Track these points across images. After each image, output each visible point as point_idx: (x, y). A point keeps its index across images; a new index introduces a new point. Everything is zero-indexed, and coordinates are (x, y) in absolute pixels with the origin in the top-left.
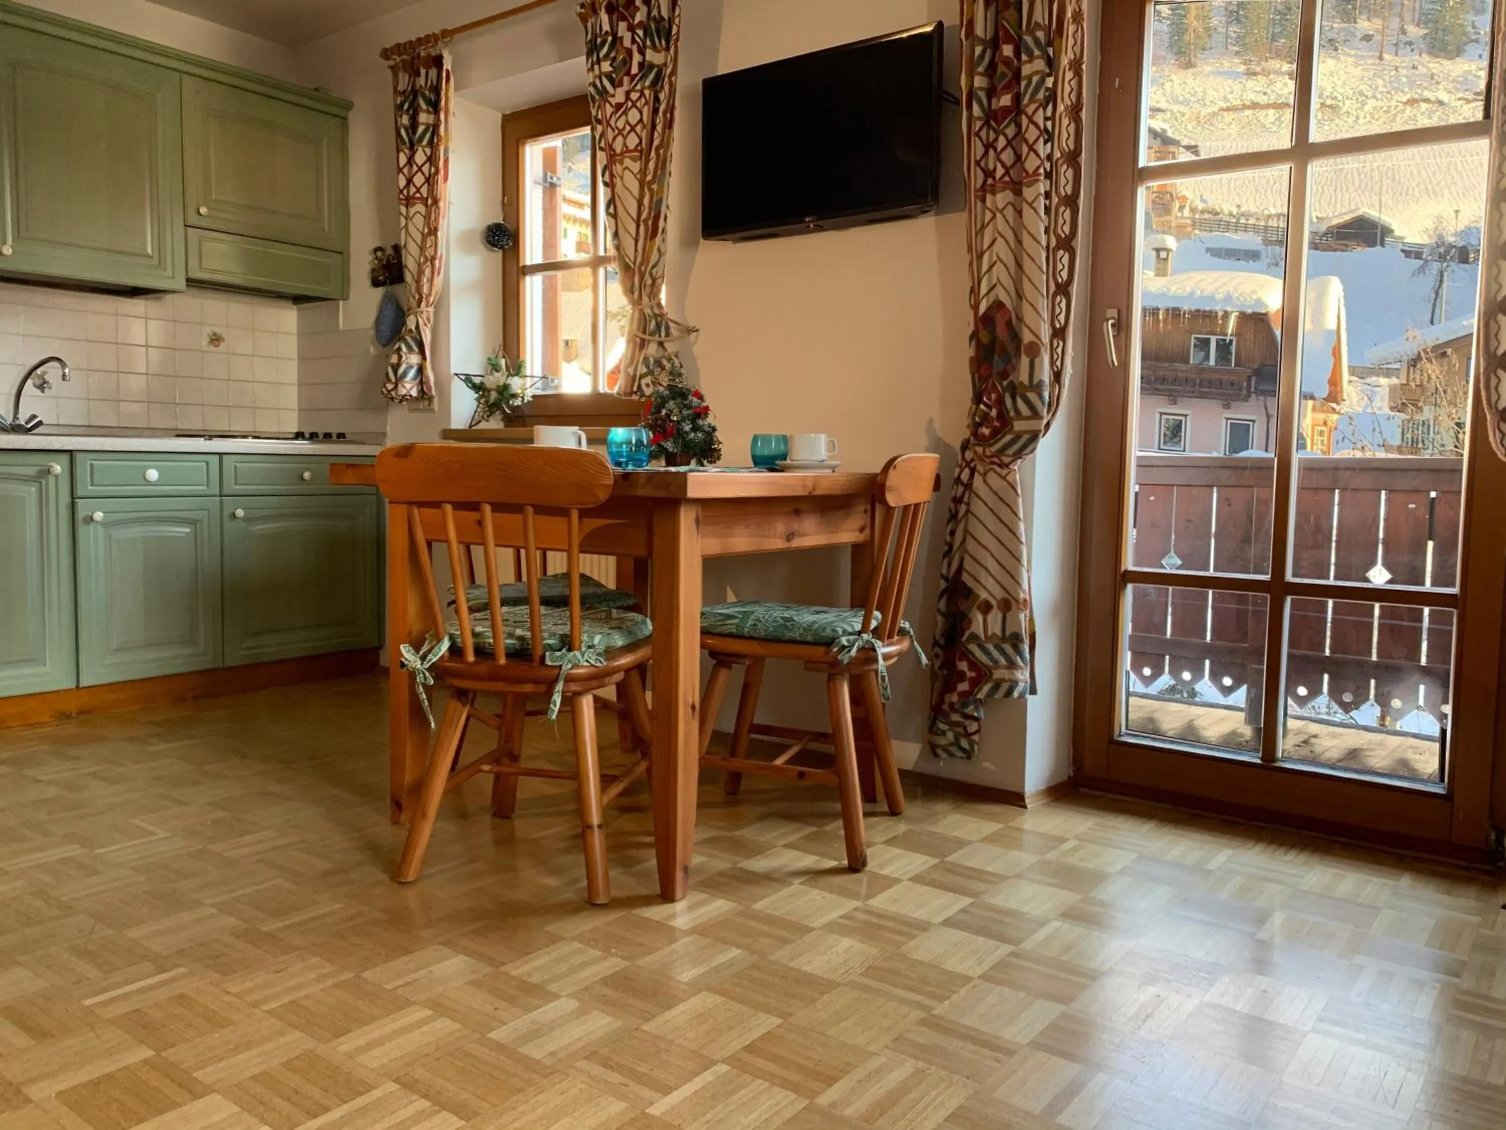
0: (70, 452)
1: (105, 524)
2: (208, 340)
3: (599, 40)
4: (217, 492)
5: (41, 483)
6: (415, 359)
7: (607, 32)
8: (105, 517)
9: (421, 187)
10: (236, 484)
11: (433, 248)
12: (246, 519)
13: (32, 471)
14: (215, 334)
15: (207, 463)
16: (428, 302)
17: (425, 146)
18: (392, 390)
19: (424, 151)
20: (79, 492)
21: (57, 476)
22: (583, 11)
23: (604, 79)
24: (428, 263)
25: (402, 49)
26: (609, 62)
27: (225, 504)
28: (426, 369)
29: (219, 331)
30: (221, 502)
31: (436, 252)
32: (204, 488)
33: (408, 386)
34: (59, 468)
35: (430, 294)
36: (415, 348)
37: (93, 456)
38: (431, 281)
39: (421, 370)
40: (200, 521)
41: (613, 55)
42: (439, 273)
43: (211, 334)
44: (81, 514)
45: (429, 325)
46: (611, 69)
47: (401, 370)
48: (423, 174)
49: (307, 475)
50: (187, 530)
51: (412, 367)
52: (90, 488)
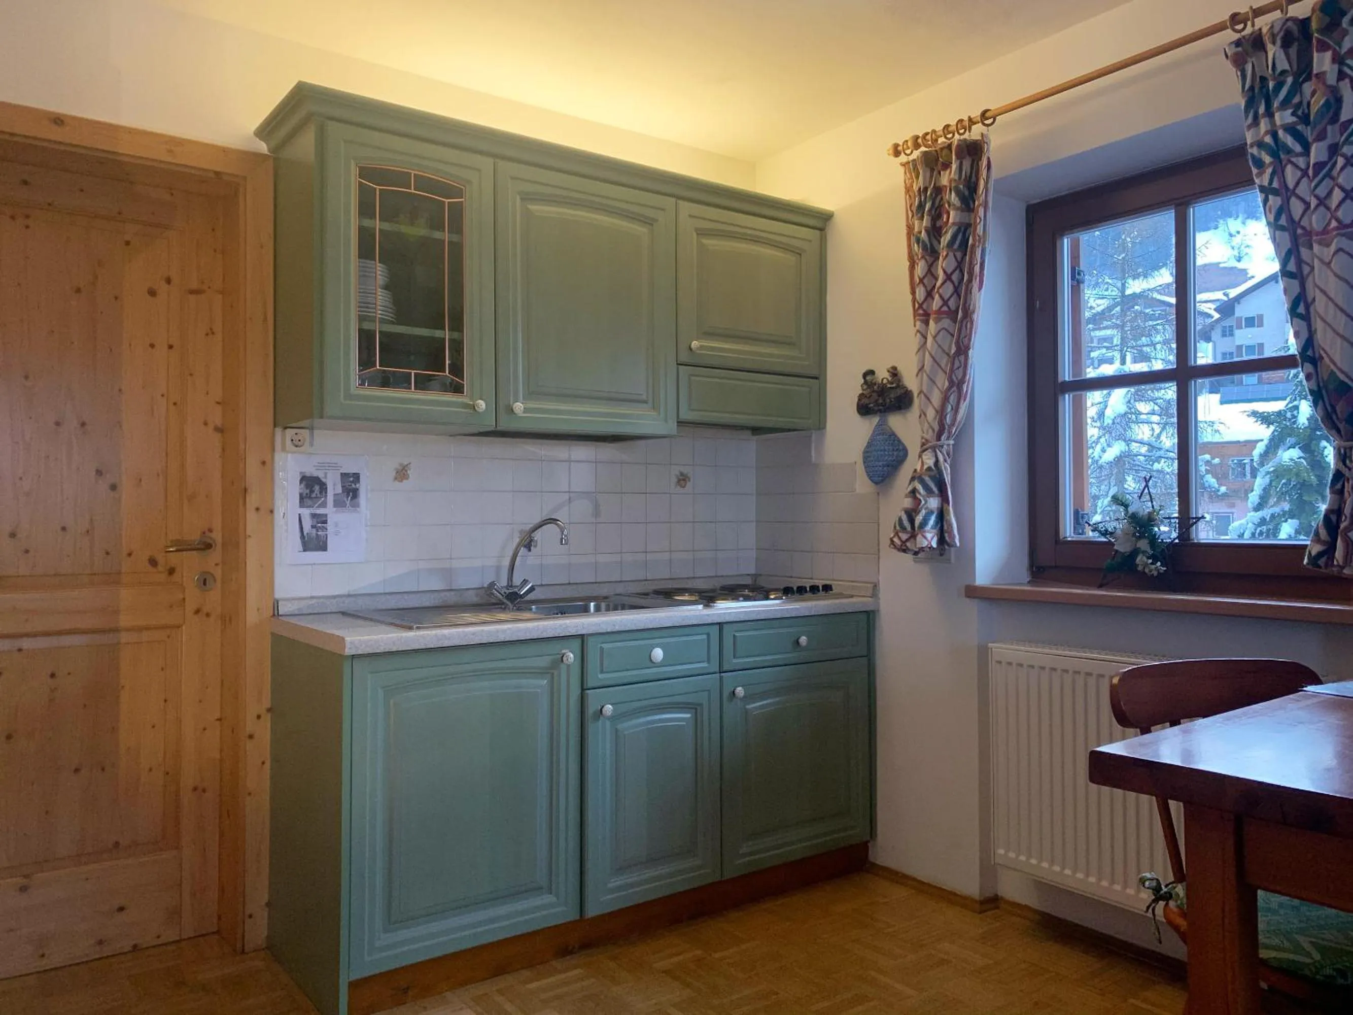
0: (582, 637)
1: (614, 718)
2: (676, 480)
3: (1271, 85)
4: (717, 670)
5: (553, 674)
6: (934, 503)
7: (1283, 72)
8: (614, 710)
9: (949, 299)
10: (734, 657)
11: (961, 369)
12: (748, 698)
13: (544, 662)
14: (682, 474)
15: (708, 635)
16: (950, 432)
17: (956, 250)
18: (907, 540)
19: (955, 256)
20: (590, 683)
21: (568, 666)
22: (1240, 49)
23: (1281, 133)
24: (955, 388)
25: (920, 141)
26: (1290, 111)
27: (724, 680)
28: (949, 514)
29: (685, 470)
30: (721, 678)
31: (965, 375)
32: (705, 665)
33: (929, 536)
34: (572, 655)
35: (953, 424)
36: (935, 489)
37: (601, 638)
38: (956, 410)
39: (941, 516)
40: (701, 705)
41: (1296, 100)
42: (965, 400)
43: (678, 473)
44: (591, 709)
45: (949, 461)
46: (1294, 119)
47: (919, 519)
48: (952, 282)
49: (803, 640)
50: (688, 716)
51: (932, 512)
52: (600, 676)
